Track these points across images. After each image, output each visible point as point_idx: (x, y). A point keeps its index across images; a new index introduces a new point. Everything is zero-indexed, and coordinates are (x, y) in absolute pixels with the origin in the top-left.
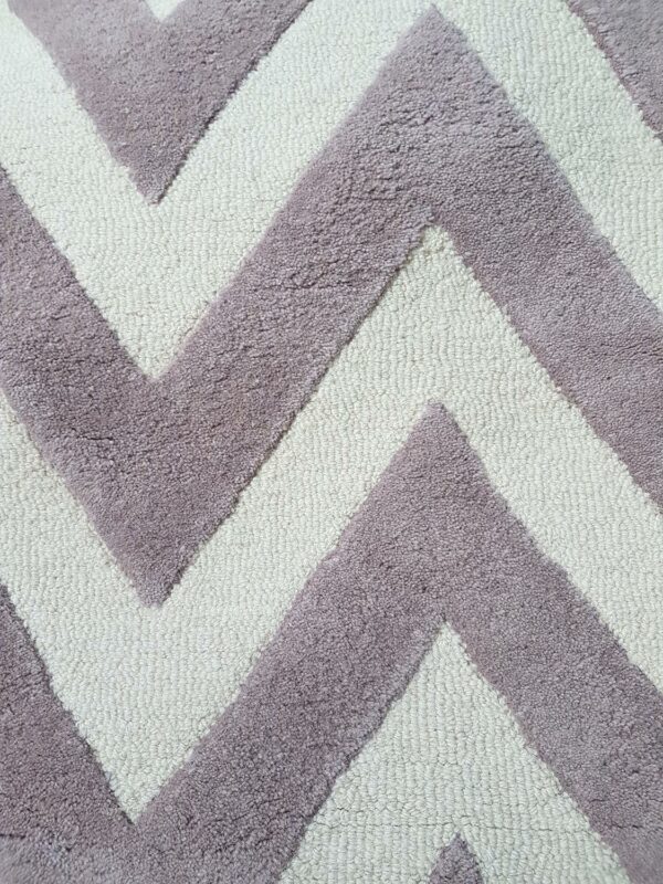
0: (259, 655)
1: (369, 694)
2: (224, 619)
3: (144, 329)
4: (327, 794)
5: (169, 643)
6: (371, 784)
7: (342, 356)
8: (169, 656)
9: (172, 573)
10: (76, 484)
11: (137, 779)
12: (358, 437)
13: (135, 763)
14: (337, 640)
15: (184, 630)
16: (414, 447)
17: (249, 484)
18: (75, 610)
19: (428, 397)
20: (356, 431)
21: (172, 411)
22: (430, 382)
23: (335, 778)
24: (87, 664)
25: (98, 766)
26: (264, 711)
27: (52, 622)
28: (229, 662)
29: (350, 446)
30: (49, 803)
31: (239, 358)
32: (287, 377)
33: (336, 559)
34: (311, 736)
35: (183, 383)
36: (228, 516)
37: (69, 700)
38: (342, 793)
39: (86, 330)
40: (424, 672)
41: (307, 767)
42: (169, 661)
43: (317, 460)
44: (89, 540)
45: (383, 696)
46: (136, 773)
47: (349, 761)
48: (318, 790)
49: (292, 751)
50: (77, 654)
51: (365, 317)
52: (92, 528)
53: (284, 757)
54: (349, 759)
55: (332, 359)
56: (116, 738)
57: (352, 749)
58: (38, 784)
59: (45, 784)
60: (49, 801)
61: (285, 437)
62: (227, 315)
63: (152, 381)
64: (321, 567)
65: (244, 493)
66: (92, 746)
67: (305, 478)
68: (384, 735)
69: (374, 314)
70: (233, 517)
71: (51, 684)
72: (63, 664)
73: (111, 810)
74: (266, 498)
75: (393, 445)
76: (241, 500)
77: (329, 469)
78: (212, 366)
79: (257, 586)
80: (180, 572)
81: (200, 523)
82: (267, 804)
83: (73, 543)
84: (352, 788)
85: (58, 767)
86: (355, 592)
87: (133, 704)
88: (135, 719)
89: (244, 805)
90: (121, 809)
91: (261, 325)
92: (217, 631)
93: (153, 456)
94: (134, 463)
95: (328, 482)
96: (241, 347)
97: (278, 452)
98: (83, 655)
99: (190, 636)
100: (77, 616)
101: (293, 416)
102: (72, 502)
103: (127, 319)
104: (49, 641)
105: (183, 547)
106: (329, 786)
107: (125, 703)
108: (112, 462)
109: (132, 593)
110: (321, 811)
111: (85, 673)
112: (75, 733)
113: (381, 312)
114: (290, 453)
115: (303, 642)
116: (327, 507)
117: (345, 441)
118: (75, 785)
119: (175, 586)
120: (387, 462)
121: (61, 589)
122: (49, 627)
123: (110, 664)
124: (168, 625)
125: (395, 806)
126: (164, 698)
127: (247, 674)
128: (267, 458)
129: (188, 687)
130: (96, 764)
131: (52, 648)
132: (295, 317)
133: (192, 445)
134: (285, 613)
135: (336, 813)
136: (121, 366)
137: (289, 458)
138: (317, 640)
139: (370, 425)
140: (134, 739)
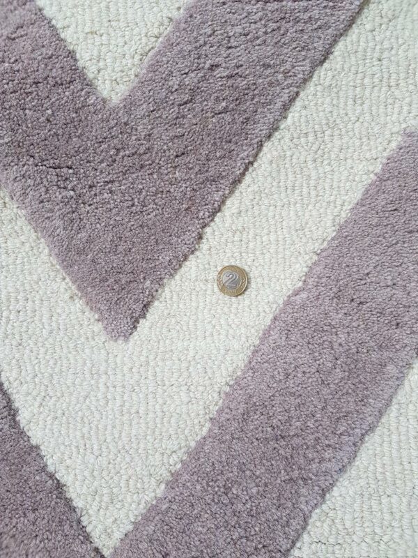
0: (228, 389)
1: (344, 428)
2: (191, 353)
3: (104, 49)
4: (304, 528)
5: (136, 377)
6: (348, 517)
7: (315, 78)
8: (137, 389)
9: (138, 307)
10: (37, 215)
11: (108, 514)
12: (328, 168)
13: (106, 499)
14: (308, 375)
15: (152, 363)
16: (388, 179)
17: (212, 220)
18: (40, 344)
19: (404, 126)
20: (326, 162)
21: (134, 138)
22: (406, 108)
23: (311, 512)
24: (54, 399)
25: (68, 502)
26: (237, 446)
27: (17, 356)
28: (198, 396)
29: (319, 178)
30: (19, 540)
31: (204, 79)
32: (256, 100)
33: (304, 295)
34: (285, 470)
35: (144, 106)
36: (193, 252)
37: (36, 435)
38: (318, 526)
39: (44, 49)
40: (396, 406)
41: (283, 501)
42: (138, 394)
43: (283, 195)
44: (52, 274)
45: (357, 430)
46: (107, 508)
47: (325, 495)
48: (294, 524)
49: (266, 485)
50: (43, 387)
51: (341, 35)
52: (55, 262)
53: (258, 493)
54: (324, 493)
55: (305, 81)
56: (86, 473)
57: (327, 483)
58: (7, 520)
59: (14, 521)
60: (19, 537)
61: (250, 169)
62: (192, 31)
63: (111, 106)
64: (288, 303)
65: (208, 230)
66: (63, 481)
67: (271, 214)
68: (358, 469)
69: (350, 32)
70: (197, 253)
71: (17, 419)
72: (30, 398)
73: (84, 546)
74: (230, 234)
75: (365, 177)
76: (205, 237)
77: (296, 203)
78: (176, 87)
79: (223, 322)
80: (146, 306)
81: (165, 257)
82: (244, 540)
83: (35, 277)
84: (328, 522)
85: (28, 504)
86: (325, 328)
87: (102, 438)
88: (104, 454)
89: (221, 541)
90: (94, 545)
91: (229, 41)
92: (184, 365)
93: (115, 187)
94: (95, 195)
95: (294, 218)
96: (207, 66)
97: (242, 187)
98: (49, 389)
99: (158, 370)
100: (42, 350)
101: (260, 145)
102: (34, 235)
103: (86, 39)
104: (14, 374)
105: (148, 282)
106: (305, 520)
107: (94, 438)
108: (72, 193)
109: (98, 327)
110: (298, 545)
111: (52, 407)
112: (43, 469)
113: (356, 31)
114: (255, 187)
115: (273, 377)
116: (293, 243)
117: (313, 173)
118: (46, 521)
119: (141, 321)
120: (358, 195)
121: (25, 324)
122: (14, 361)
123: (78, 399)
124: (135, 359)
125: (373, 539)
126: (134, 432)
127: (217, 408)
128: (232, 192)
129: (158, 420)
130: (66, 499)
131: (17, 382)
132: (266, 33)
133: (155, 176)
134: (252, 348)
135: (313, 547)
136: (80, 87)
137: (255, 193)
138: (287, 375)
139: (342, 156)
140: (104, 474)
